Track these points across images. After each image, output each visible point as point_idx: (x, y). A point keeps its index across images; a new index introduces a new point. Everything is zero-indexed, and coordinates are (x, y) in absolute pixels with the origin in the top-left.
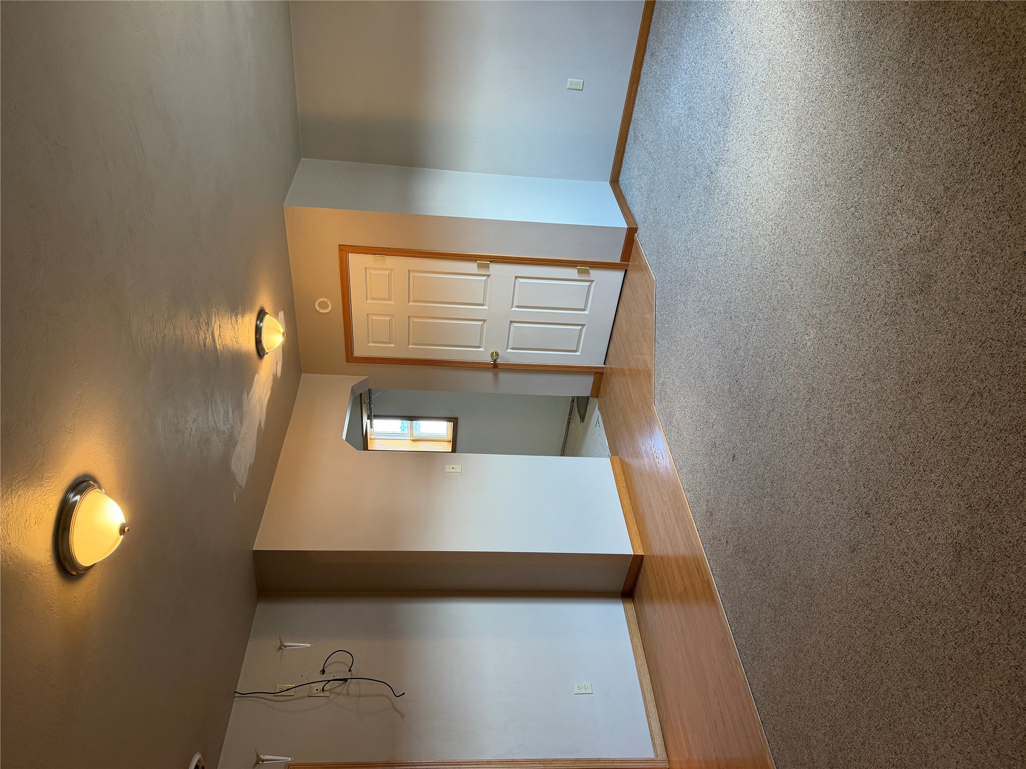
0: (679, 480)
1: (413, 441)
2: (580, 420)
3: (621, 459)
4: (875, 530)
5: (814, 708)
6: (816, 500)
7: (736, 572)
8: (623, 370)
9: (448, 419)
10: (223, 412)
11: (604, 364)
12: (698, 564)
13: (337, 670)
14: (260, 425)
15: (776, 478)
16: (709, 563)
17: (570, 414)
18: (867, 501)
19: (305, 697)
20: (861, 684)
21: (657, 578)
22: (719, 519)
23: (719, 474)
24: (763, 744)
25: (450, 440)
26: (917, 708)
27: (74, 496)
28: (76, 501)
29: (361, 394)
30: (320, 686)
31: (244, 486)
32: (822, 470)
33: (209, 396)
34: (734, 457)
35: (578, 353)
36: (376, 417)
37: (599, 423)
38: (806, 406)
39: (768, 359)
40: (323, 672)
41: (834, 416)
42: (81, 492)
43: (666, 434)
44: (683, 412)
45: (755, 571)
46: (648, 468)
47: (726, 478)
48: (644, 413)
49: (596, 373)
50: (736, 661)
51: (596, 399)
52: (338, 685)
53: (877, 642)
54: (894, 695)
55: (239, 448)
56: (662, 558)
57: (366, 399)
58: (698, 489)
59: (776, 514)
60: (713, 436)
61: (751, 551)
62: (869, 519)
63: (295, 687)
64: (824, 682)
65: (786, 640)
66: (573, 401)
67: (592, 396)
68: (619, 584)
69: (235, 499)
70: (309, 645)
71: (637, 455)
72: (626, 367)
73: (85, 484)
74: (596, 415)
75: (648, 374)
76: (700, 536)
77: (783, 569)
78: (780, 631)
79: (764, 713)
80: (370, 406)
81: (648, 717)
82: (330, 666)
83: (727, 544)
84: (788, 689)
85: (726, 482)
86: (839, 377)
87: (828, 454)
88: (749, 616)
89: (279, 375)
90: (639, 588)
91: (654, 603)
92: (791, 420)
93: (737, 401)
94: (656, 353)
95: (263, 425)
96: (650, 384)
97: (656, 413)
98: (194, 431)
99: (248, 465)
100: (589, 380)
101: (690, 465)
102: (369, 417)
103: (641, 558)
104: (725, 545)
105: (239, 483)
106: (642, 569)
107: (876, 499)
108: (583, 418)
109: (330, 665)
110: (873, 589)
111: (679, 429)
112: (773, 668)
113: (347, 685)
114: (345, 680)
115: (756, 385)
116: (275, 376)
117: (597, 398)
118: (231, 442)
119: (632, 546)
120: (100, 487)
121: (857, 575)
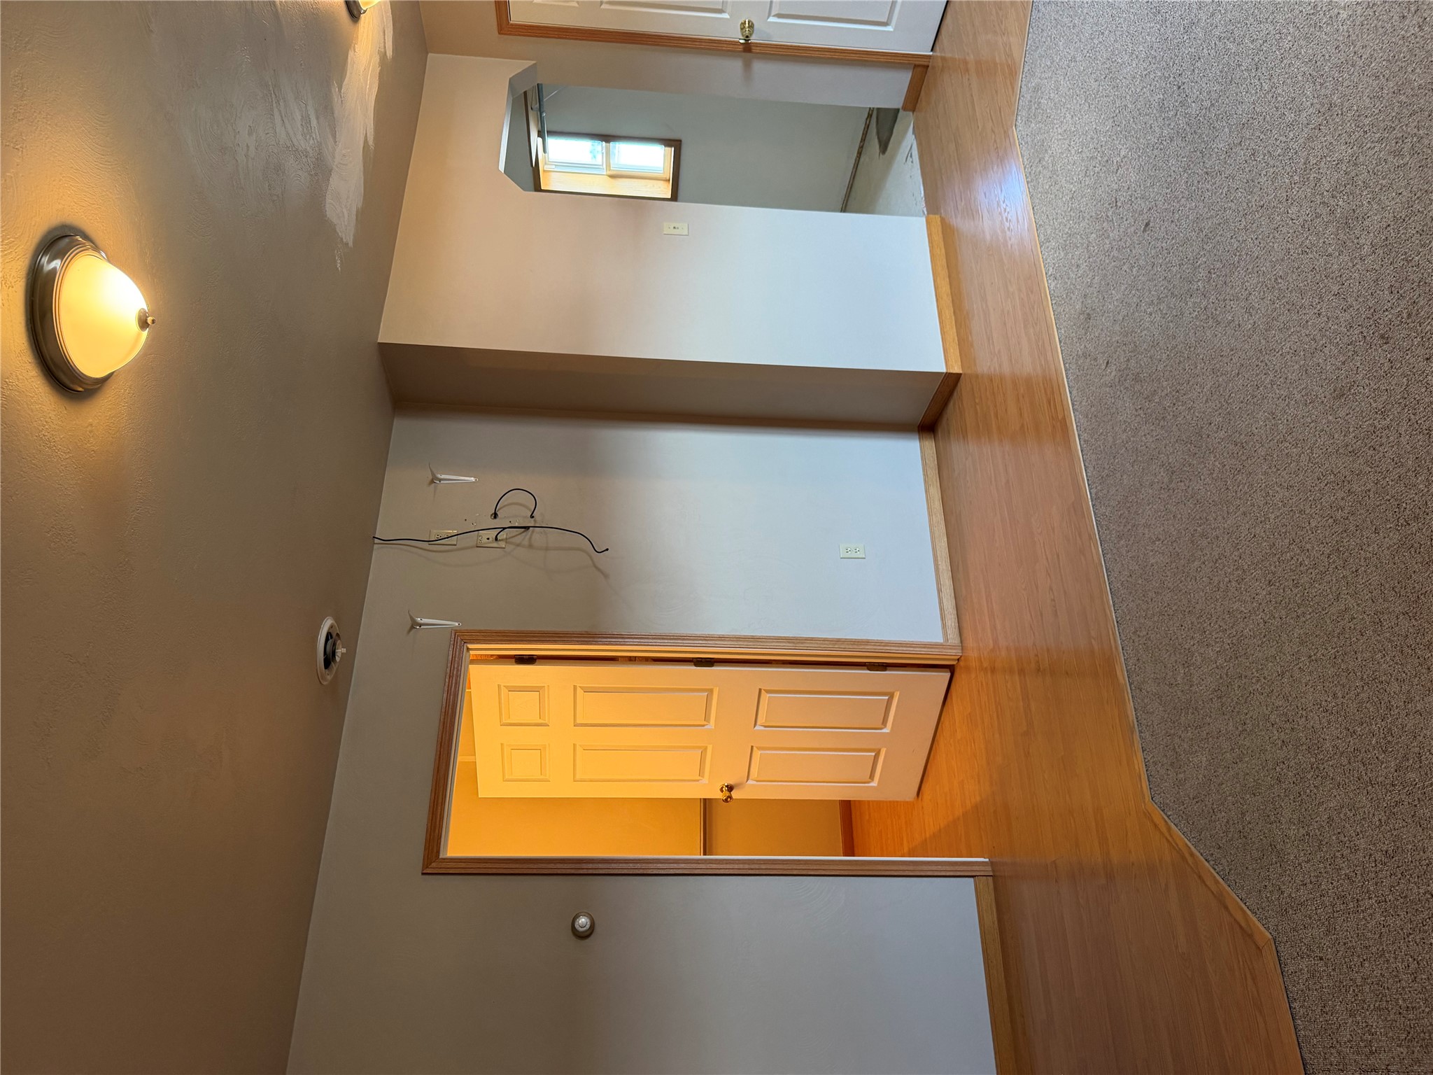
0: (1041, 260)
1: (612, 177)
2: (878, 151)
3: (943, 220)
4: (1392, 367)
5: (1209, 616)
6: (1287, 307)
7: (1114, 410)
8: (966, 62)
9: (667, 142)
10: (300, 118)
11: (932, 50)
12: (1051, 389)
13: (515, 514)
14: (366, 141)
15: (1218, 265)
16: (1070, 393)
17: (863, 140)
18: (1390, 316)
19: (472, 547)
20: (1298, 595)
21: (978, 407)
22: (1101, 327)
23: (1115, 253)
24: (1114, 649)
25: (668, 178)
26: (1390, 641)
27: (50, 261)
28: (55, 269)
29: (525, 93)
30: (493, 533)
31: (351, 244)
32: (1311, 256)
33: (271, 88)
34: (1147, 225)
35: (890, 29)
36: (552, 133)
37: (911, 156)
38: (1309, 139)
39: (1250, 44)
40: (495, 515)
41: (1361, 159)
42: (61, 254)
43: (1029, 180)
44: (1067, 142)
45: (1149, 411)
46: (988, 237)
47: (1125, 261)
48: (995, 141)
49: (916, 66)
50: (1090, 535)
51: (911, 113)
52: (517, 533)
53: (1345, 541)
54: (1355, 618)
55: (334, 182)
56: (991, 380)
57: (534, 102)
58: (1072, 275)
59: (1205, 325)
60: (1116, 187)
61: (1148, 380)
62: (1385, 347)
63: (458, 535)
64: (1234, 584)
65: (1181, 518)
66: (870, 116)
67: (905, 108)
68: (917, 412)
69: (339, 265)
70: (473, 479)
71: (971, 212)
72: (971, 58)
73: (67, 240)
74: (907, 143)
75: (1012, 72)
76: (1062, 351)
77: (1199, 413)
78: (1174, 504)
79: (1123, 610)
80: (541, 115)
81: (939, 591)
82: (504, 509)
83: (1107, 366)
84: (1169, 585)
85: (1125, 268)
86: (1391, 84)
87: (1331, 229)
88: (1125, 477)
89: (389, 53)
90: (948, 419)
91: (968, 443)
92: (1271, 163)
93: (1173, 124)
94: (1031, 30)
95: (371, 142)
96: (1013, 89)
97: (1017, 141)
98: (252, 149)
99: (354, 210)
100: (903, 79)
101: (1064, 236)
102: (541, 134)
103: (958, 377)
104: (1103, 367)
105: (342, 239)
106: (955, 394)
107: (1409, 315)
108: (884, 147)
109: (504, 506)
110: (1361, 460)
111: (1054, 172)
112: (1151, 553)
113: (529, 534)
114: (527, 528)
115: (1214, 96)
116: (383, 56)
117: (913, 111)
118: (321, 170)
119: (945, 359)
120: (96, 248)
121: (1336, 436)
